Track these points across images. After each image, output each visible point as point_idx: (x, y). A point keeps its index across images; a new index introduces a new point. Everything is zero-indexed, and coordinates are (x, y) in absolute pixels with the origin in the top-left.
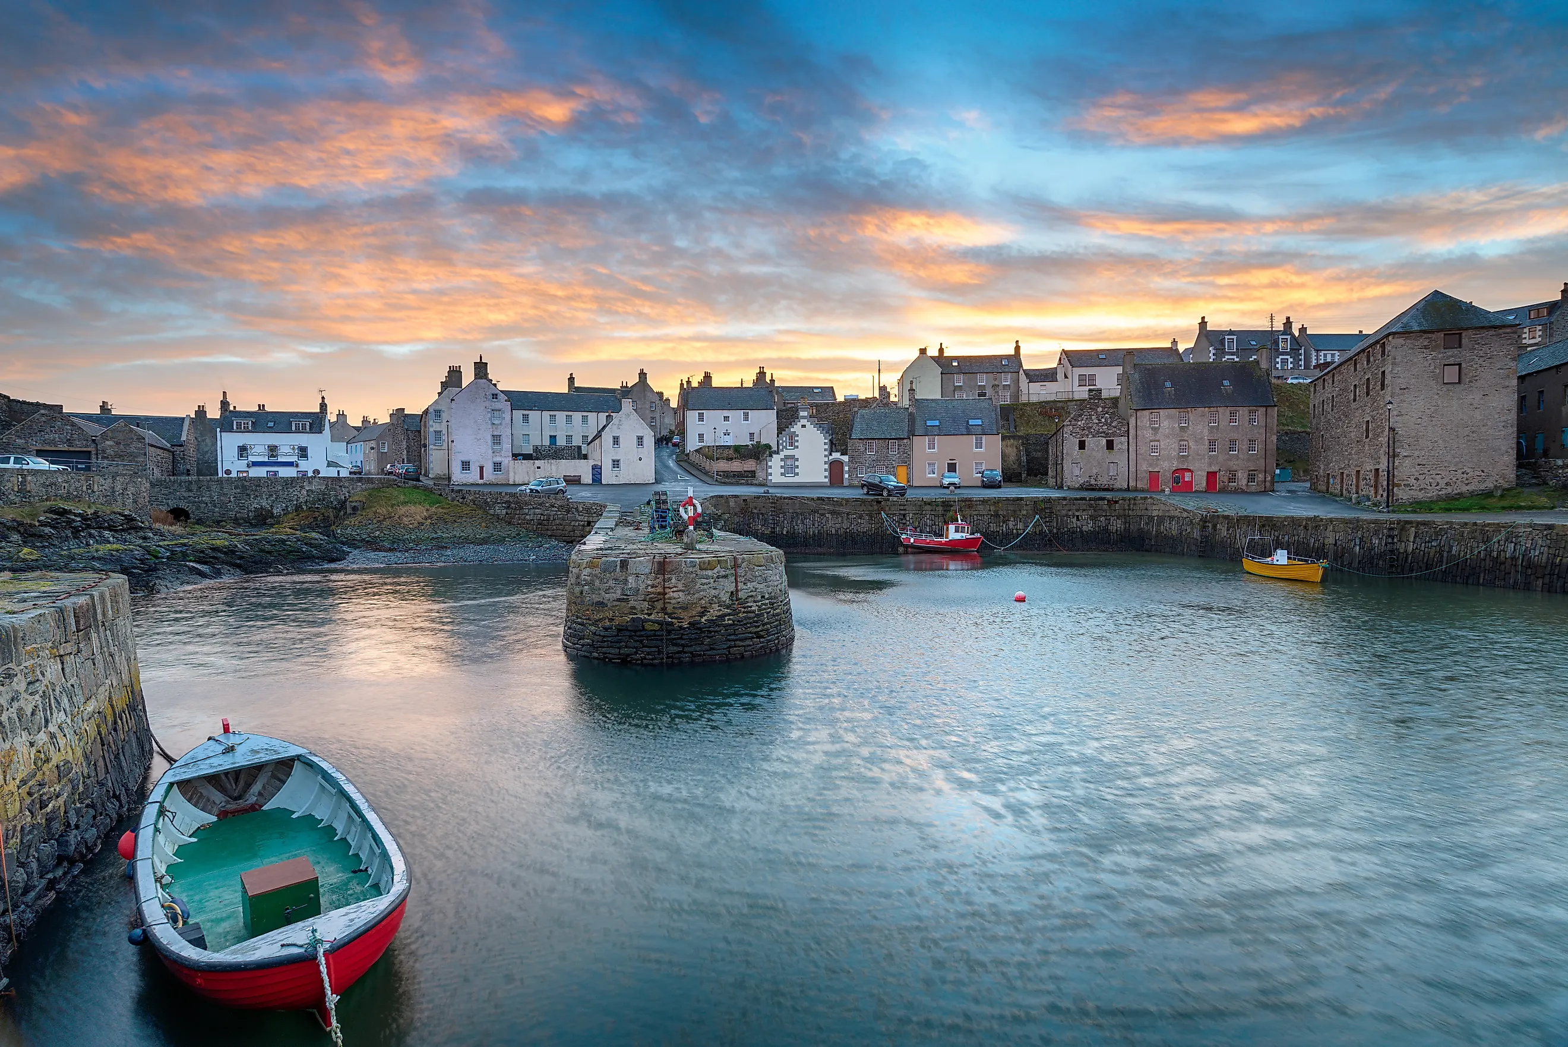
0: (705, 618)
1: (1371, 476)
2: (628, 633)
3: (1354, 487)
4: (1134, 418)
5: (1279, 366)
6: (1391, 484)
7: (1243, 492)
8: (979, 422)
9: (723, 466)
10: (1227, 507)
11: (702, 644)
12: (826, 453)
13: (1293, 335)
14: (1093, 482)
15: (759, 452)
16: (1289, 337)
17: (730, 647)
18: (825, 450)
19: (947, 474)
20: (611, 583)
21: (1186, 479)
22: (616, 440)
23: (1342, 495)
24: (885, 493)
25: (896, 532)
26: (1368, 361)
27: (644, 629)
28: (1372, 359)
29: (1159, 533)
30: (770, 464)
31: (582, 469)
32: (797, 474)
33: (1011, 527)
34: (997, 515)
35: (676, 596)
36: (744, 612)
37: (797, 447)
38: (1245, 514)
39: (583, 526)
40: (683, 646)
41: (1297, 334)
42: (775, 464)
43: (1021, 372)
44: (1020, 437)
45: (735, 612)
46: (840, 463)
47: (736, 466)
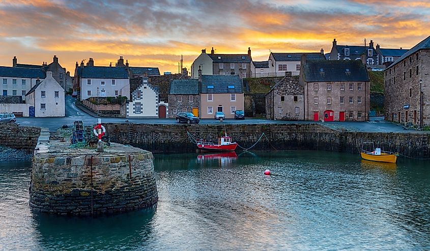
0: (114, 188)
1: (413, 114)
2: (71, 198)
3: (405, 119)
4: (306, 86)
5: (368, 63)
6: (422, 118)
7: (356, 121)
8: (233, 87)
9: (101, 108)
10: (351, 128)
11: (113, 202)
12: (157, 101)
13: (374, 49)
14: (288, 117)
15: (121, 101)
16: (372, 50)
17: (127, 203)
18: (156, 100)
19: (218, 112)
20: (61, 171)
21: (331, 115)
22: (43, 93)
23: (399, 123)
24: (189, 122)
25: (195, 142)
26: (411, 61)
27: (80, 196)
28: (412, 61)
29: (320, 141)
30: (127, 107)
31: (24, 109)
32: (142, 112)
33: (251, 138)
34: (244, 133)
35: (98, 177)
36: (134, 185)
37: (142, 98)
38: (360, 131)
39: (27, 140)
40: (102, 204)
41: (375, 48)
42: (131, 106)
43: (252, 63)
44: (251, 95)
45: (130, 185)
46: (164, 107)
47: (109, 108)
